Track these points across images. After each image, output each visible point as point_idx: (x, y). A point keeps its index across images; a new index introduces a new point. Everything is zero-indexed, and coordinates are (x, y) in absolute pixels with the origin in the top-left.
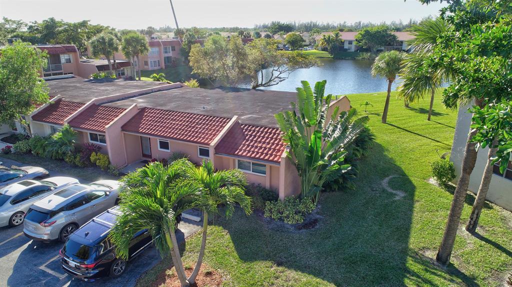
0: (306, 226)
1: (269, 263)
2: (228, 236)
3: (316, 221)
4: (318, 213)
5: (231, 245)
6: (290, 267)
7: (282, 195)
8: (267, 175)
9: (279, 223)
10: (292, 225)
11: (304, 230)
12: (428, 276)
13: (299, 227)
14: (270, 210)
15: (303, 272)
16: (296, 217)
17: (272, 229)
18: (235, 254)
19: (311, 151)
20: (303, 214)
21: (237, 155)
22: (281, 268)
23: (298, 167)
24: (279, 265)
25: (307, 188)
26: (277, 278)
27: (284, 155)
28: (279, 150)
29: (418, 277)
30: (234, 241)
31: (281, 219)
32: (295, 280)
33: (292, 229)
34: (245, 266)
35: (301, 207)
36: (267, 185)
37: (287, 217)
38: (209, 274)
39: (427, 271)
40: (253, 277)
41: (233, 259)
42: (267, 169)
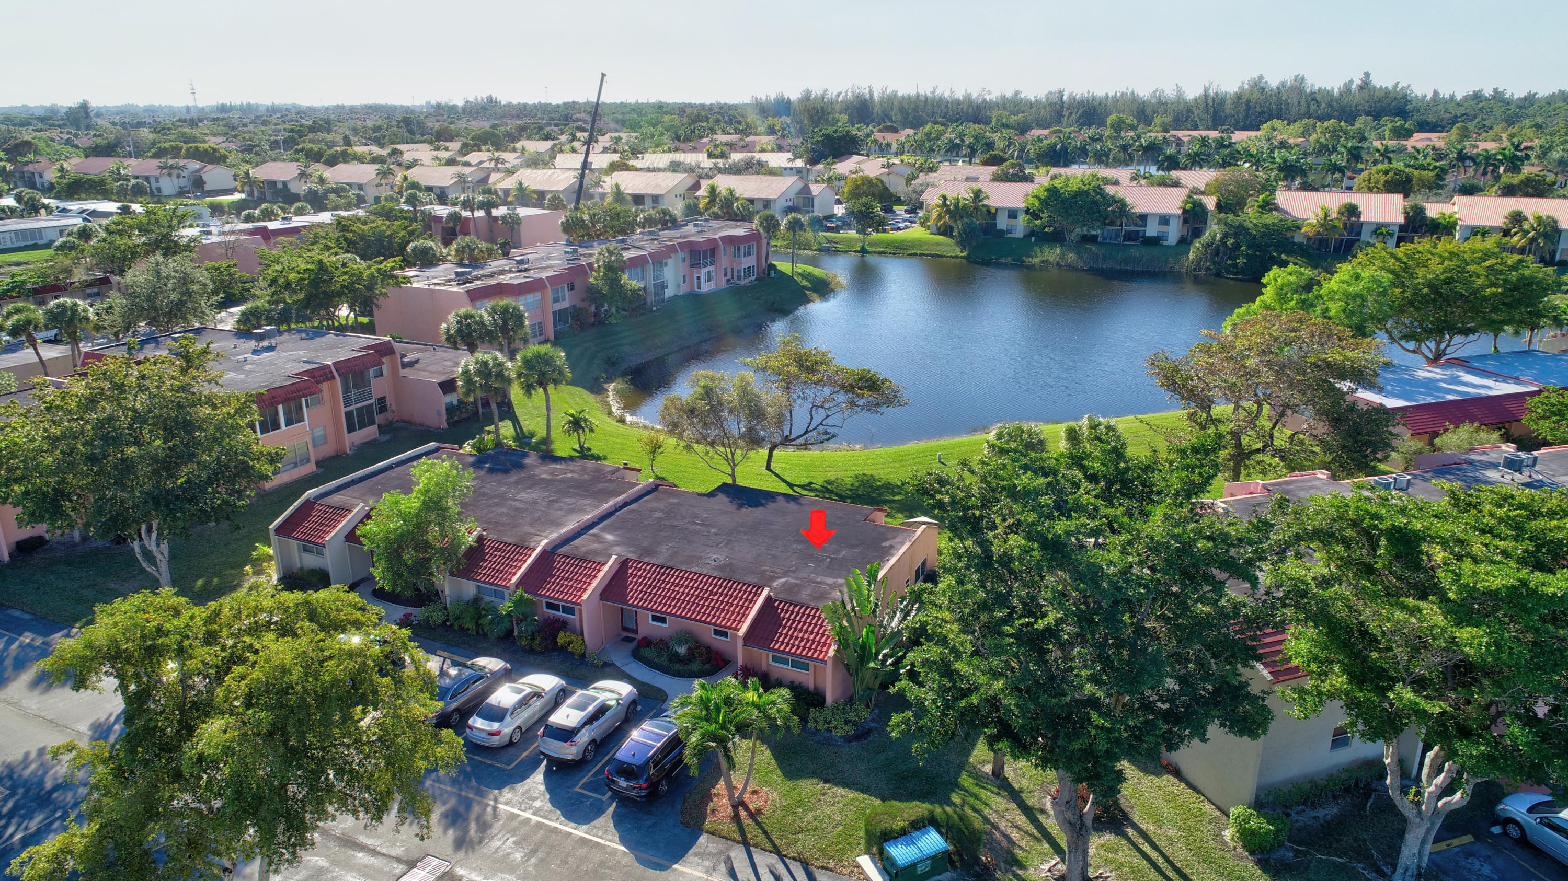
0: (857, 737)
1: (815, 781)
2: (768, 752)
3: (869, 731)
4: (873, 720)
5: (773, 761)
6: (837, 784)
7: (829, 699)
8: (811, 671)
9: (826, 735)
10: (841, 737)
11: (854, 743)
12: (977, 790)
13: (848, 739)
14: (815, 719)
15: (850, 788)
16: (846, 728)
17: (818, 742)
18: (779, 771)
19: (864, 647)
20: (855, 724)
21: (773, 649)
22: (827, 785)
23: (847, 667)
24: (826, 781)
25: (859, 691)
26: (824, 795)
27: (831, 653)
28: (825, 644)
29: (966, 791)
30: (776, 758)
31: (828, 730)
32: (842, 796)
33: (841, 742)
34: (789, 784)
35: (852, 716)
36: (811, 686)
37: (835, 727)
38: (754, 792)
39: (977, 785)
40: (799, 794)
41: (777, 776)
42: (811, 668)
